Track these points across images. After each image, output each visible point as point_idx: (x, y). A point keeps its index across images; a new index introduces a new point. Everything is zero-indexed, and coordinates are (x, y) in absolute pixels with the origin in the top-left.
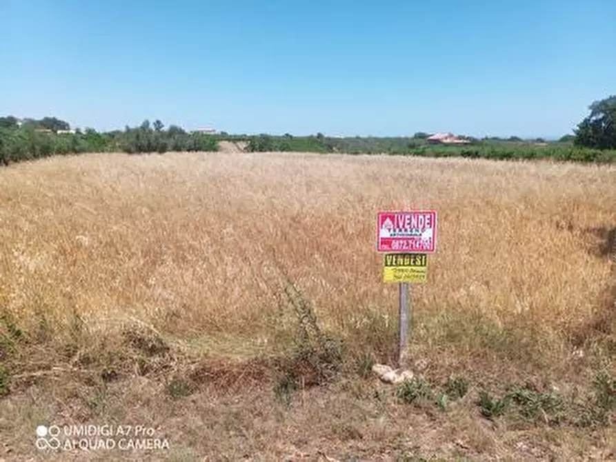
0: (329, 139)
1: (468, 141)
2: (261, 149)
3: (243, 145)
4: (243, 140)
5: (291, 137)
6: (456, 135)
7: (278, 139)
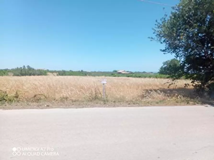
0: (85, 72)
1: (130, 73)
2: (62, 75)
3: (55, 74)
4: (55, 72)
5: (72, 71)
6: (126, 71)
7: (68, 72)
